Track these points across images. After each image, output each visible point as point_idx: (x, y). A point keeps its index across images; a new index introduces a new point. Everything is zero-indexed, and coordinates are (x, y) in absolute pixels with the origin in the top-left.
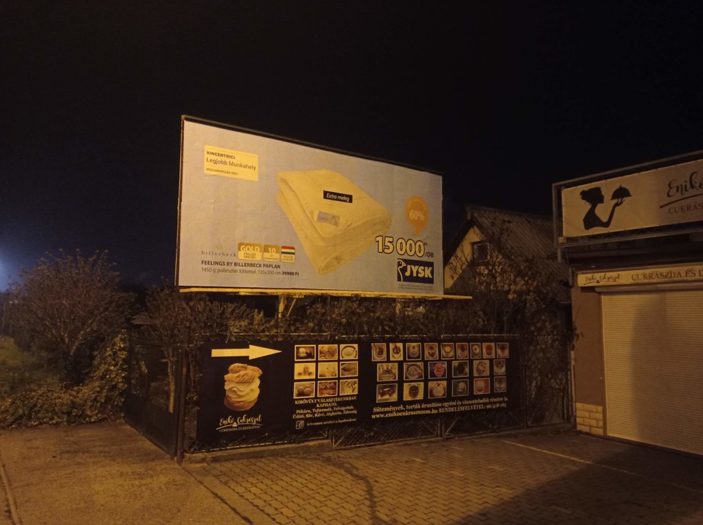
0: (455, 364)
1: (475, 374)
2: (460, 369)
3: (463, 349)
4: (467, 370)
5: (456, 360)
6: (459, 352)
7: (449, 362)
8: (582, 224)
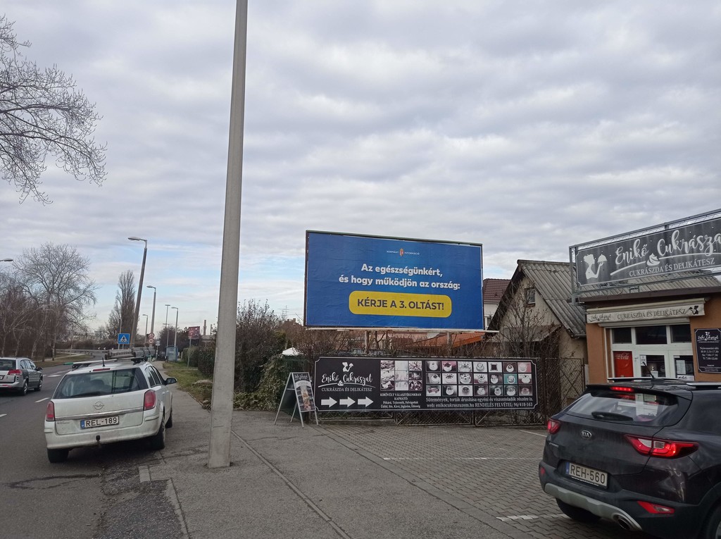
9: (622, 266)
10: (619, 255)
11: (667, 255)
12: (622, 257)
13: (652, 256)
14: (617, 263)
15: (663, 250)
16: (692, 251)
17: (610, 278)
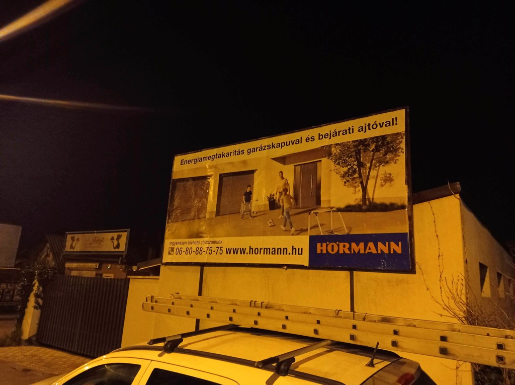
0: (6, 290)
1: (15, 294)
2: (9, 292)
3: (11, 286)
4: (12, 292)
5: (7, 289)
6: (9, 287)
7: (3, 290)
8: (69, 247)
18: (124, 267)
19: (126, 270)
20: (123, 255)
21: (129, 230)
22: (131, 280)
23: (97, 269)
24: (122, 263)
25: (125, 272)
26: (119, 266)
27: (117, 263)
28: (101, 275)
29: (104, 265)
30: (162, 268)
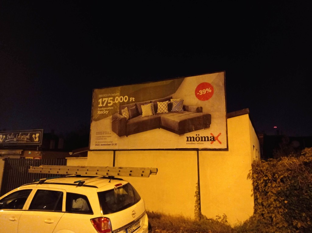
9: (8, 139)
10: (8, 136)
11: (18, 138)
12: (8, 137)
13: (15, 138)
14: (7, 138)
15: (17, 137)
16: (23, 138)
17: (5, 142)
18: (40, 152)
19: (42, 154)
20: (39, 145)
21: (43, 130)
22: (68, 160)
23: (20, 154)
24: (39, 150)
25: (41, 156)
26: (36, 152)
27: (36, 150)
28: (24, 158)
29: (26, 152)
30: (89, 153)
